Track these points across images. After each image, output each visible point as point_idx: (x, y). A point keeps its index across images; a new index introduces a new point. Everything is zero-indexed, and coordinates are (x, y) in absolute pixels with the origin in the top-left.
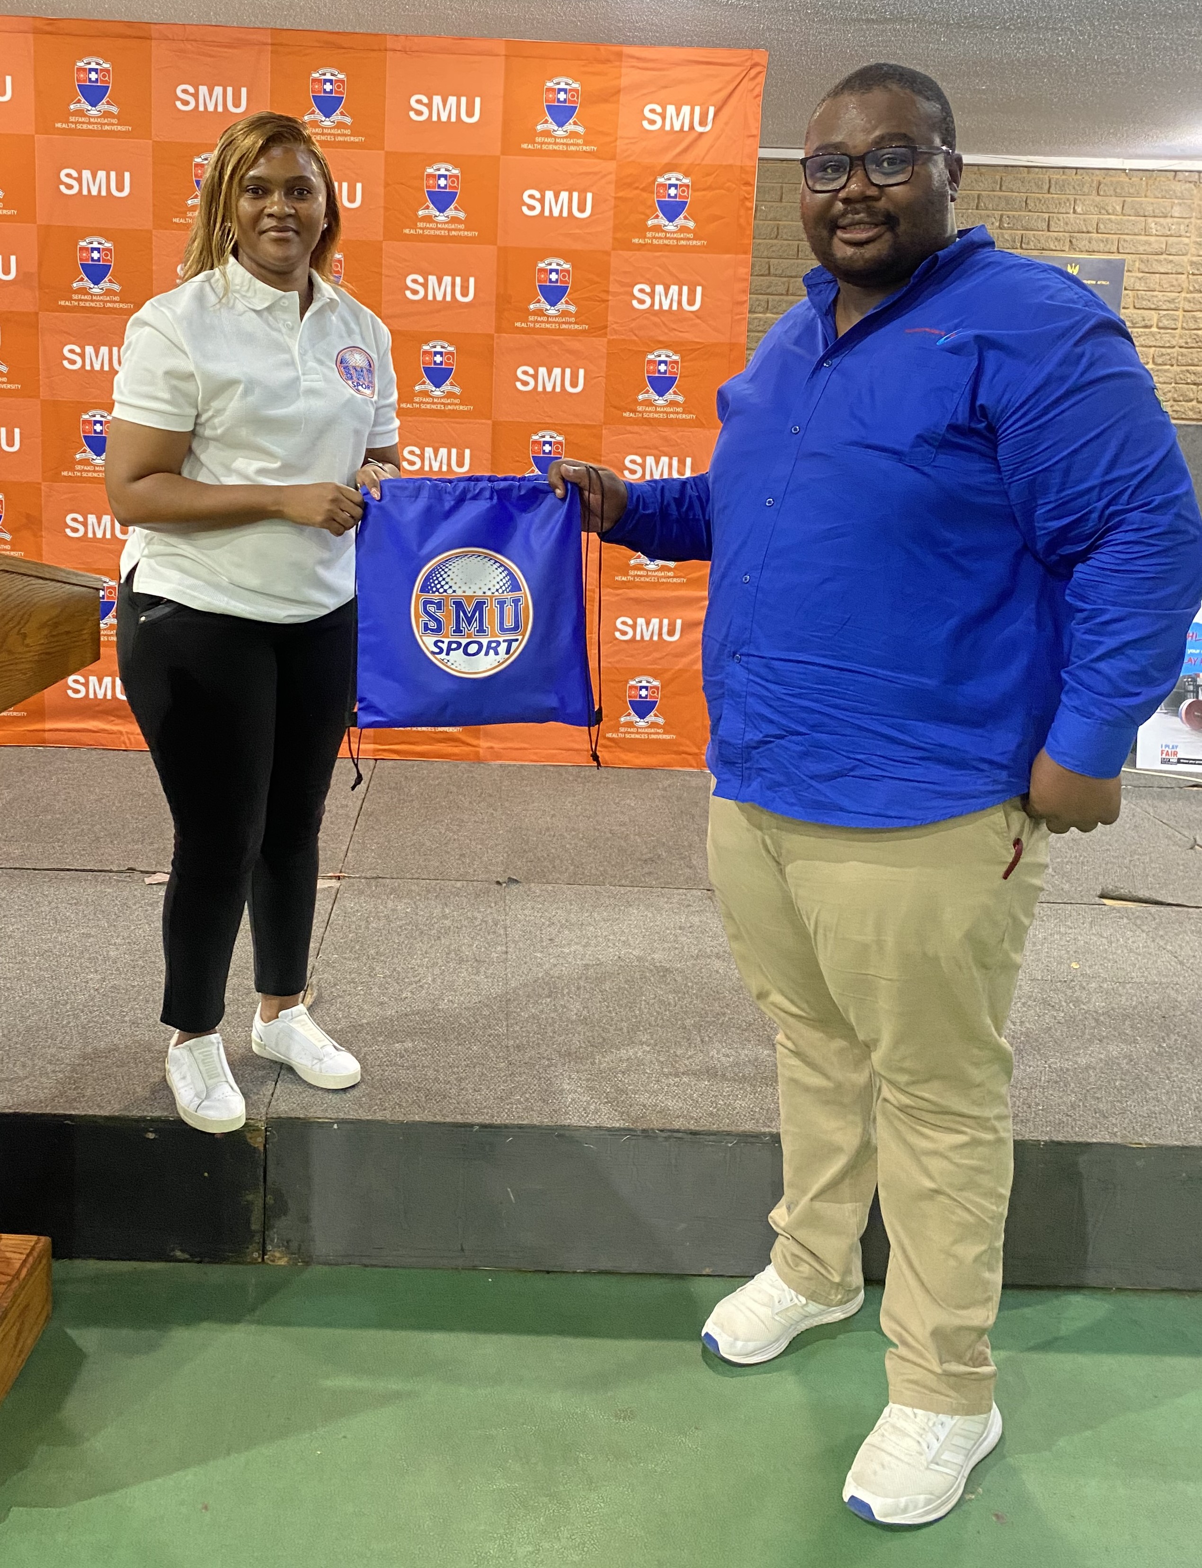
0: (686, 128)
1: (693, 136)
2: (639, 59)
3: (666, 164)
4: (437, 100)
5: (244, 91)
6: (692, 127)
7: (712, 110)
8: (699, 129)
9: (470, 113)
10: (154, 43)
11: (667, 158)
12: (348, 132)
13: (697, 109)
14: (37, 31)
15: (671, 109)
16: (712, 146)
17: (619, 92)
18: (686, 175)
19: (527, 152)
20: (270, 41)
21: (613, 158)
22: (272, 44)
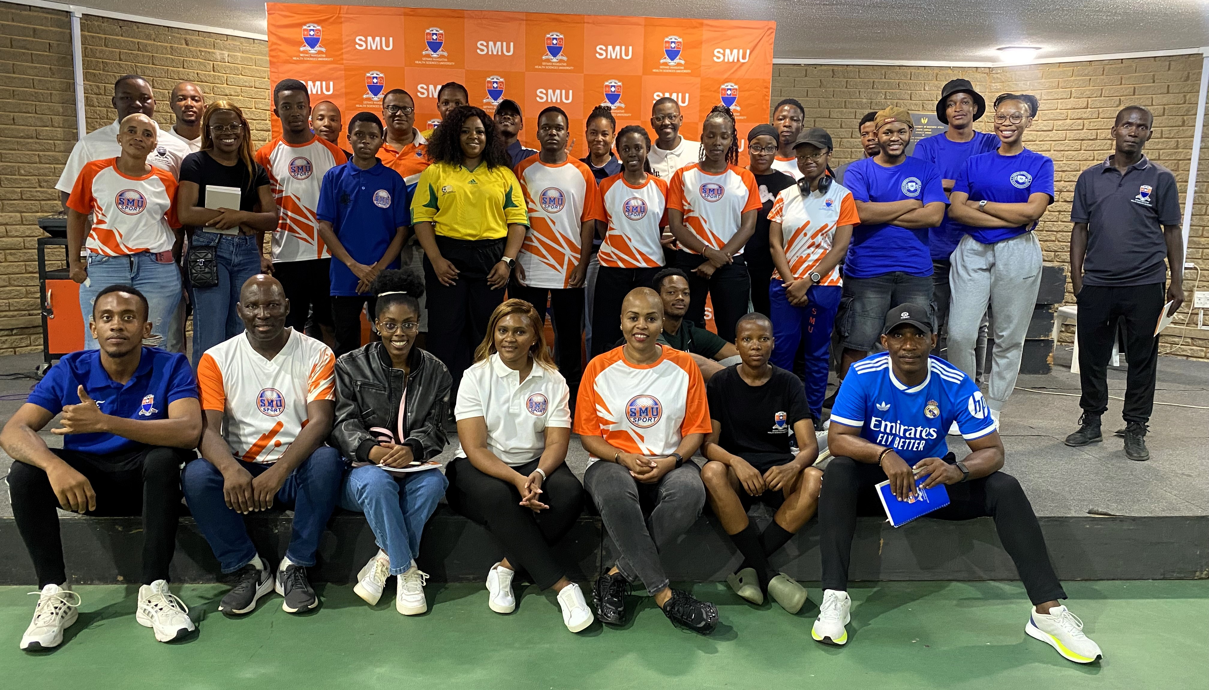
0: (736, 60)
1: (739, 64)
2: (712, 26)
3: (726, 79)
4: (610, 48)
5: (512, 44)
6: (738, 60)
7: (748, 52)
8: (742, 61)
9: (627, 54)
10: (466, 20)
11: (726, 76)
12: (565, 64)
13: (741, 51)
14: (406, 14)
15: (728, 51)
16: (748, 69)
17: (701, 43)
18: (736, 84)
19: (656, 73)
20: (525, 18)
21: (699, 76)
22: (526, 20)
